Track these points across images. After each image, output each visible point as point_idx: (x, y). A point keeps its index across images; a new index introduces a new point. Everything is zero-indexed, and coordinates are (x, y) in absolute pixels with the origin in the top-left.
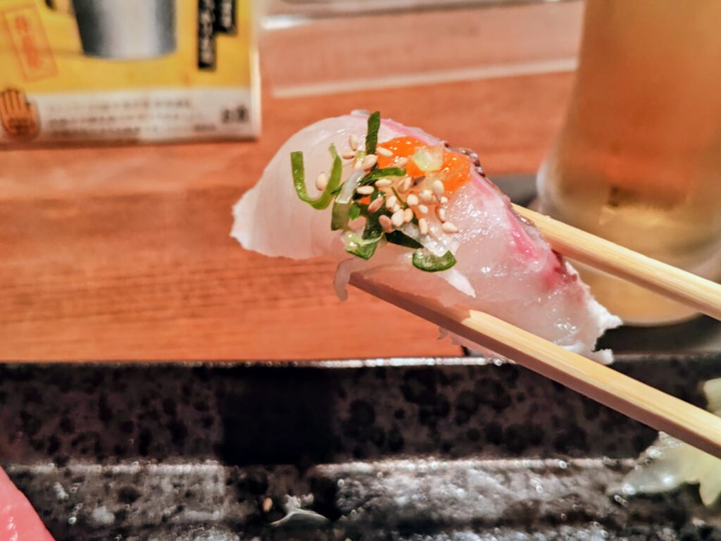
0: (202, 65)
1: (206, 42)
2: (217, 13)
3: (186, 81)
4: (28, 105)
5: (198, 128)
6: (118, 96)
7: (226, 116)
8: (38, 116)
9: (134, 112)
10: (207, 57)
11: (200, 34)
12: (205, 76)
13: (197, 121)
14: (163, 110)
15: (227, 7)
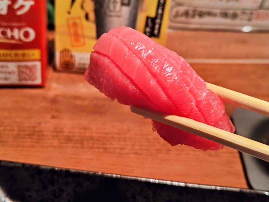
2: (153, 28)
4: (72, 56)
8: (75, 61)
15: (157, 26)
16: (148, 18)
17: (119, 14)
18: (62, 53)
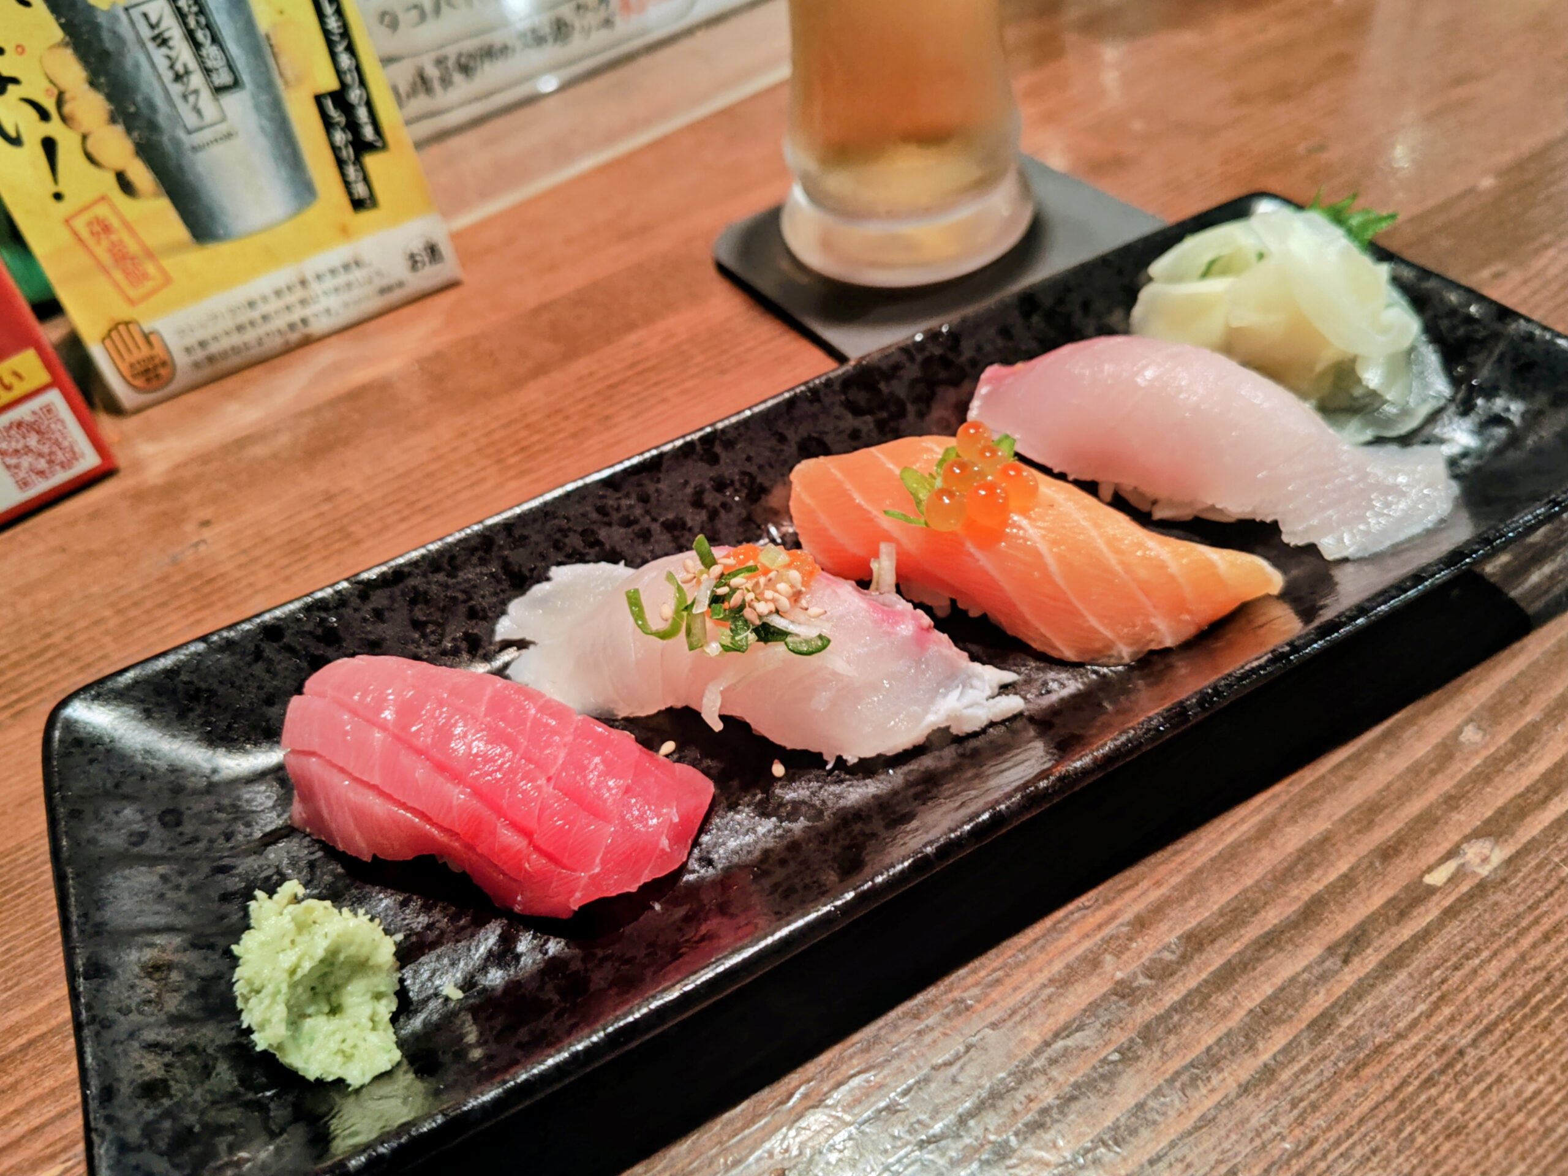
0: (358, 204)
1: (351, 171)
2: (353, 126)
3: (345, 232)
4: (147, 337)
5: (384, 291)
6: (263, 284)
7: (414, 262)
8: (167, 350)
9: (291, 299)
10: (360, 190)
11: (340, 163)
12: (366, 216)
13: (380, 283)
14: (329, 283)
15: (362, 113)
16: (319, 99)
17: (223, 128)
18: (108, 342)
